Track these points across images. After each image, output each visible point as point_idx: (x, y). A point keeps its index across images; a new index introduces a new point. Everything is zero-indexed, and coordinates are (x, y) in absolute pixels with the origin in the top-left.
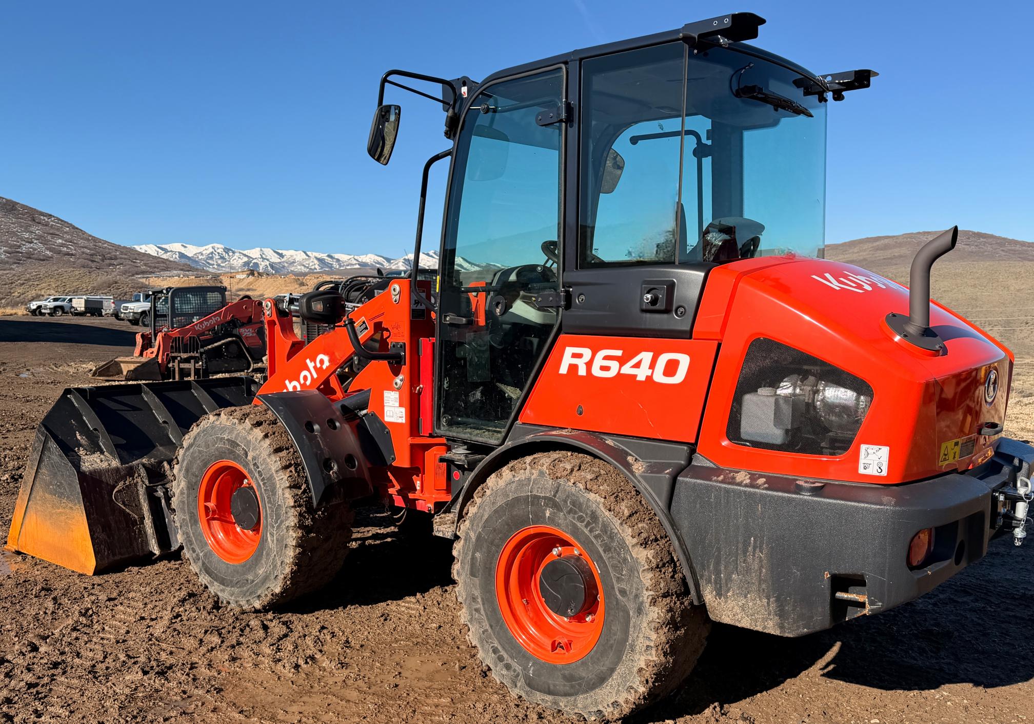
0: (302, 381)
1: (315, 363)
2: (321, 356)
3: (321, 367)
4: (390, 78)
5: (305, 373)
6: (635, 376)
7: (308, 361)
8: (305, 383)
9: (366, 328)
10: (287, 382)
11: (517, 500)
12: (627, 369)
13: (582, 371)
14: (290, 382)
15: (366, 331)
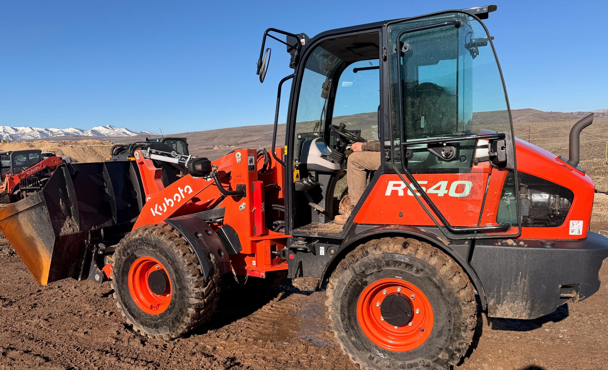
1: (183, 190)
2: (187, 187)
3: (187, 193)
4: (269, 33)
5: (177, 195)
6: (437, 194)
14: (167, 199)
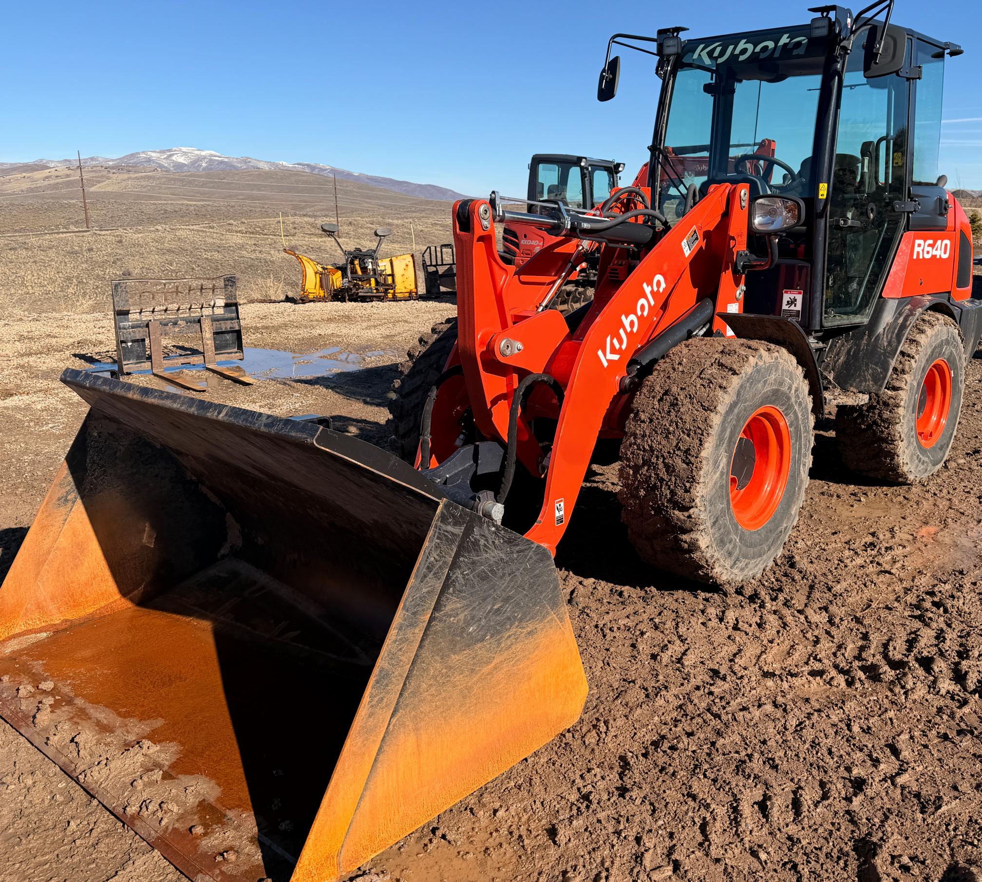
0: (639, 313)
1: (652, 287)
2: (659, 277)
3: (658, 291)
5: (642, 301)
7: (645, 285)
8: (642, 315)
9: (697, 239)
10: (623, 317)
11: (935, 347)
14: (627, 317)
15: (697, 242)
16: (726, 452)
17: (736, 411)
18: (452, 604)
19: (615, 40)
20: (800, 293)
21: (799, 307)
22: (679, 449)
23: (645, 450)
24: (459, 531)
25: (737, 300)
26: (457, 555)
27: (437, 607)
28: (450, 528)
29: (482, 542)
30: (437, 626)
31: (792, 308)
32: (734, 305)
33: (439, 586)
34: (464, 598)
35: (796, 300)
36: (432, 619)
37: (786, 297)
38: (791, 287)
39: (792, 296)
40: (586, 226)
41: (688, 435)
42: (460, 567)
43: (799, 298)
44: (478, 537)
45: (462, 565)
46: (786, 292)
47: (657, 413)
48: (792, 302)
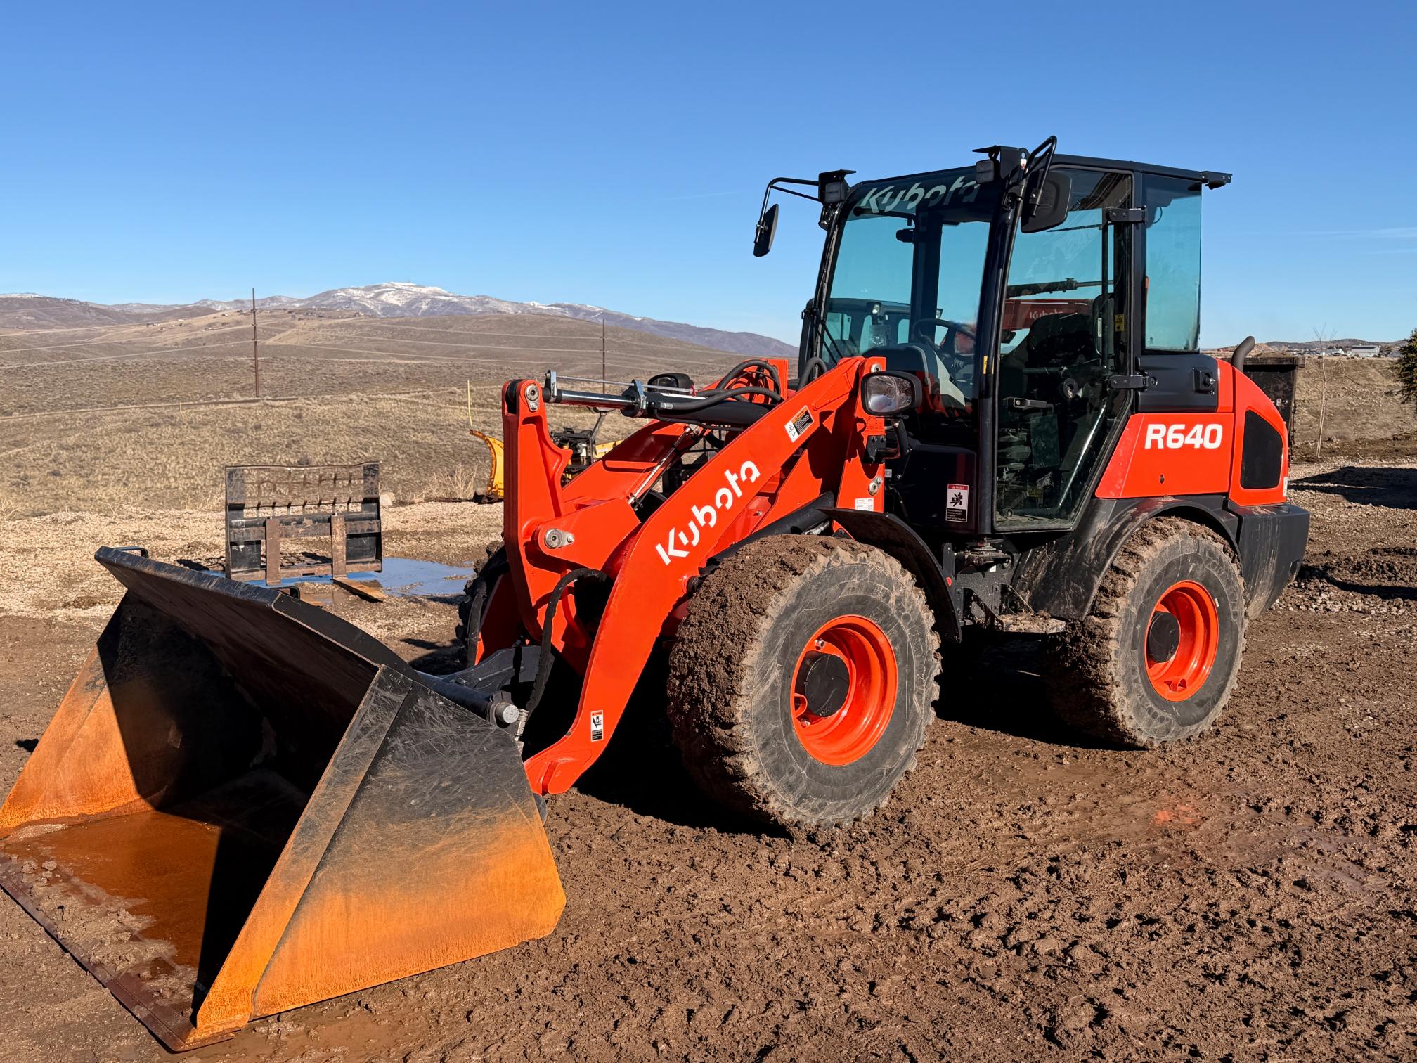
0: (719, 504)
1: (739, 474)
2: (749, 464)
3: (748, 480)
5: (724, 491)
6: (1193, 445)
7: (728, 473)
8: (723, 507)
9: (810, 421)
10: (694, 509)
11: (1171, 565)
12: (1189, 440)
13: (1161, 446)
14: (699, 509)
15: (809, 425)
16: (778, 662)
17: (794, 616)
18: (389, 771)
19: (775, 185)
20: (965, 488)
21: (965, 506)
22: (721, 656)
23: (690, 658)
24: (399, 698)
25: (871, 494)
26: (397, 723)
27: (373, 770)
28: (388, 694)
29: (427, 714)
30: (372, 790)
31: (958, 506)
32: (866, 500)
33: (374, 750)
34: (405, 768)
35: (961, 497)
36: (365, 782)
37: (951, 493)
38: (955, 481)
39: (957, 492)
40: (666, 406)
41: (732, 641)
42: (400, 736)
43: (965, 494)
44: (423, 709)
45: (403, 734)
46: (951, 487)
47: (707, 616)
48: (958, 499)
